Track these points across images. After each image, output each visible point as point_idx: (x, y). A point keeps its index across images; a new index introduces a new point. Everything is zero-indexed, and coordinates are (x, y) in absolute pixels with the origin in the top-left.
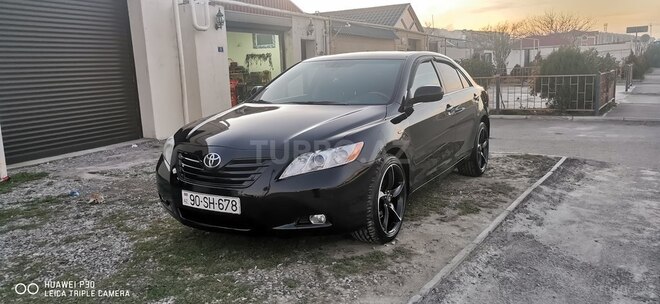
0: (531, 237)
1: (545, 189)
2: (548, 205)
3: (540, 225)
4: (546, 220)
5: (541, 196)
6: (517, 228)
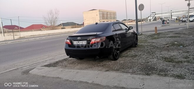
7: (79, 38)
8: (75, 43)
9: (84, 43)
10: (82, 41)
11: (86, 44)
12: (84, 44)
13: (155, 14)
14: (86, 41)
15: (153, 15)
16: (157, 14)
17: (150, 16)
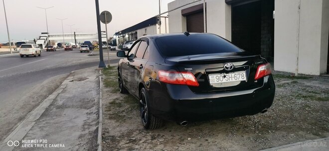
0: (88, 109)
1: (94, 128)
2: (88, 121)
3: (87, 113)
4: (85, 115)
5: (94, 123)
6: (94, 108)
7: (228, 66)
9: (241, 77)
12: (241, 79)
13: (49, 36)
16: (52, 36)
17: (40, 39)
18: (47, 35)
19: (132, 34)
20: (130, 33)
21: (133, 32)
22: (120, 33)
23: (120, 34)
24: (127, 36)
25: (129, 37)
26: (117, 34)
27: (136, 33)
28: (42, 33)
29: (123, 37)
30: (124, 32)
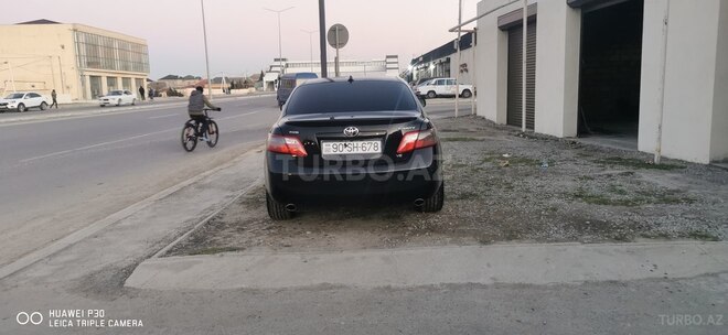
7: (351, 130)
8: (329, 149)
9: (373, 148)
10: (360, 143)
11: (380, 151)
12: (372, 151)
13: (287, 66)
14: (379, 143)
15: (279, 69)
16: (293, 65)
17: (270, 71)
18: (284, 63)
19: (441, 63)
20: (438, 61)
21: (443, 59)
22: (421, 59)
23: (421, 63)
24: (432, 67)
25: (435, 70)
26: (414, 62)
27: (448, 60)
28: (276, 60)
29: (426, 68)
30: (427, 58)
